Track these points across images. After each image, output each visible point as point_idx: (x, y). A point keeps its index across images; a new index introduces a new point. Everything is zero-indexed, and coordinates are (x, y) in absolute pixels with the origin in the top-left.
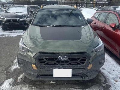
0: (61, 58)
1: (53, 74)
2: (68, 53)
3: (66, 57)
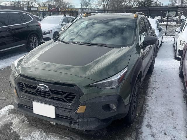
0: (41, 87)
1: (32, 108)
2: (51, 82)
3: (47, 87)
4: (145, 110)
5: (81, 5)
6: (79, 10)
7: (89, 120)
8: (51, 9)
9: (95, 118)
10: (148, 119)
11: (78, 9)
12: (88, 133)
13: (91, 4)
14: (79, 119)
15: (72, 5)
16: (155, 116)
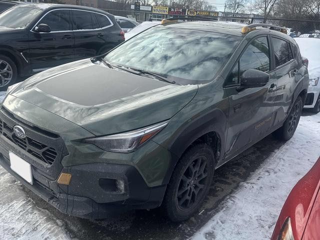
0: (16, 130)
2: (29, 124)
3: (23, 132)
4: (224, 205)
5: (225, 6)
6: (220, 15)
7: (76, 199)
8: (172, 10)
9: (86, 199)
10: (218, 223)
11: (218, 13)
12: (98, 222)
13: (244, 6)
14: (61, 195)
15: (213, 5)
16: (233, 221)
